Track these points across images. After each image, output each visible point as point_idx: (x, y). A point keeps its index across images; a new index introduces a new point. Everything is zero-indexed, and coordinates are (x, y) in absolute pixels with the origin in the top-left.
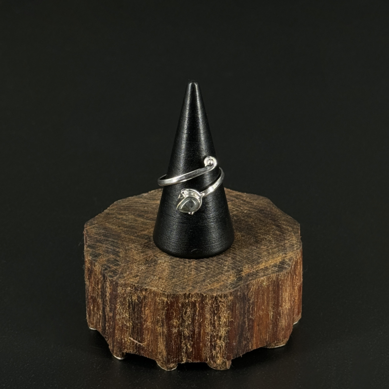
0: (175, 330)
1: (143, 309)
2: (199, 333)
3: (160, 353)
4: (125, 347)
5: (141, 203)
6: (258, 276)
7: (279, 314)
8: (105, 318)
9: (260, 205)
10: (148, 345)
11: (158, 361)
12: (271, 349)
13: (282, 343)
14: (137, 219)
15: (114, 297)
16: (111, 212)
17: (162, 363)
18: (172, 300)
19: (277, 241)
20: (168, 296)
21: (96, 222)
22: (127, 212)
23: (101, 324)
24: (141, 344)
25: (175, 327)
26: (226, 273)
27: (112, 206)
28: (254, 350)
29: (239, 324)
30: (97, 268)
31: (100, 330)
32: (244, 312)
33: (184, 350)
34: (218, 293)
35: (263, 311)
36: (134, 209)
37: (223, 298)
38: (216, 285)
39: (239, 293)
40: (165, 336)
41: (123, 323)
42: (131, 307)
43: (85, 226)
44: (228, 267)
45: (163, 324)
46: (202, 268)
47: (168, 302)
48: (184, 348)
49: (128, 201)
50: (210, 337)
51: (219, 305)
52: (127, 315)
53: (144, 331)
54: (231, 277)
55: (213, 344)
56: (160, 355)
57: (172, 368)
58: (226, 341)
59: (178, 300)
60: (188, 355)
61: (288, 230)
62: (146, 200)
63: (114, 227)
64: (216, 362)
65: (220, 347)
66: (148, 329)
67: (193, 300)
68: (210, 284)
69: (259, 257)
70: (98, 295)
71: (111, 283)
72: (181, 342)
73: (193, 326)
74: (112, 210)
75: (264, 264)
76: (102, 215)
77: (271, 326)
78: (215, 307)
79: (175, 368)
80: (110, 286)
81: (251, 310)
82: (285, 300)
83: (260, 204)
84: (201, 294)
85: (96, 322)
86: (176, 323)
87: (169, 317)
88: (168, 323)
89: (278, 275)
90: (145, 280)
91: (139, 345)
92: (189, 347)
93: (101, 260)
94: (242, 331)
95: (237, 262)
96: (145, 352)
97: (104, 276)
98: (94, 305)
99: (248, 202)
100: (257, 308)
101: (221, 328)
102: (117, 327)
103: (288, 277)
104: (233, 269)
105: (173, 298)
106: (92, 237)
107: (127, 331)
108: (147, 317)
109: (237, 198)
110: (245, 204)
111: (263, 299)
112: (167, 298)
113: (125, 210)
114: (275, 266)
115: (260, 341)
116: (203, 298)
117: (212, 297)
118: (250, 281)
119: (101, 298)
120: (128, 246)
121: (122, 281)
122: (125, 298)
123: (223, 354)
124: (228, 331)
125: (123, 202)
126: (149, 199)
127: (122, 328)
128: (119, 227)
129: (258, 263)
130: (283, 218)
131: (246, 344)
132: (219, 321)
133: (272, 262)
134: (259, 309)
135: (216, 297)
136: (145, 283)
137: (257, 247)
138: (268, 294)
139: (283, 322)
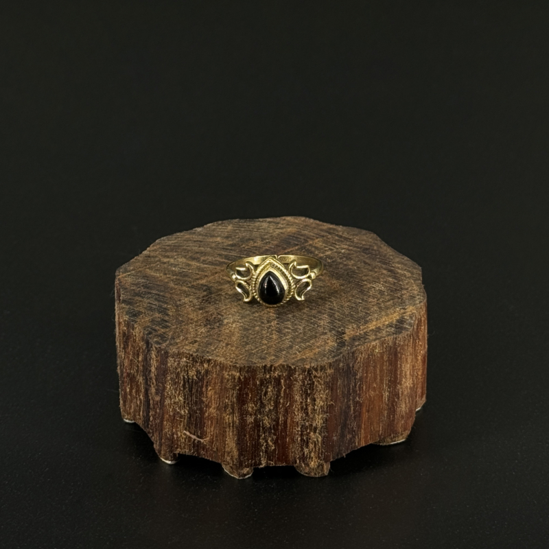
0: (250, 419)
1: (204, 389)
2: (285, 422)
3: (229, 453)
4: (178, 445)
5: (195, 241)
6: (367, 340)
7: (397, 395)
8: (149, 404)
9: (364, 243)
10: (211, 442)
11: (226, 465)
12: (386, 446)
13: (401, 437)
14: (190, 263)
15: (163, 371)
16: (152, 254)
17: (232, 467)
18: (246, 375)
19: (392, 291)
20: (241, 370)
21: (131, 268)
22: (175, 254)
23: (141, 413)
24: (202, 441)
25: (251, 415)
26: (322, 337)
27: (153, 246)
28: (362, 448)
29: (341, 408)
30: (138, 332)
31: (140, 423)
32: (349, 391)
33: (263, 448)
34: (313, 365)
35: (375, 391)
36: (186, 249)
37: (319, 372)
38: (309, 354)
39: (341, 365)
40: (237, 428)
41: (174, 410)
42: (187, 386)
43: (117, 273)
44: (324, 328)
45: (233, 410)
46: (287, 330)
47: (241, 378)
48: (263, 445)
49: (176, 238)
50: (301, 428)
51: (314, 382)
52: (181, 399)
53: (206, 421)
54: (329, 341)
55: (305, 438)
56: (228, 455)
57: (245, 475)
58: (323, 434)
59: (255, 375)
60: (269, 455)
61: (405, 276)
62: (200, 237)
63: (158, 275)
64: (308, 466)
65: (315, 444)
66: (212, 418)
67: (276, 375)
68: (300, 352)
69: (367, 313)
70: (137, 371)
71: (158, 352)
72: (259, 436)
73: (277, 413)
74: (153, 251)
75: (374, 323)
76: (140, 258)
77: (386, 412)
78: (308, 384)
79: (250, 475)
80: (157, 357)
81: (357, 388)
82: (406, 375)
83: (363, 240)
84: (288, 366)
85: (135, 409)
86: (253, 408)
87: (242, 400)
88: (240, 409)
89: (396, 338)
90: (206, 347)
91: (199, 441)
92: (270, 443)
93: (143, 321)
94: (346, 420)
95: (337, 321)
96: (207, 452)
97: (147, 343)
98: (131, 386)
99: (346, 239)
100: (366, 386)
101: (317, 416)
102: (166, 416)
103: (409, 341)
104: (330, 331)
105: (247, 372)
106: (126, 289)
107: (181, 421)
108: (211, 401)
109: (330, 233)
110: (342, 241)
111: (374, 373)
112: (240, 372)
113: (172, 250)
114: (390, 326)
115: (371, 435)
116: (291, 371)
117: (304, 370)
118: (356, 346)
119: (143, 376)
120: (180, 300)
121: (174, 350)
122: (178, 375)
123: (319, 453)
124: (326, 419)
125: (169, 240)
126: (206, 236)
127: (174, 417)
128: (166, 274)
129: (366, 322)
130: (397, 260)
131: (351, 439)
132: (314, 405)
133: (386, 320)
134: (369, 387)
135: (309, 370)
136: (208, 352)
137: (363, 300)
138: (382, 365)
139: (403, 408)
